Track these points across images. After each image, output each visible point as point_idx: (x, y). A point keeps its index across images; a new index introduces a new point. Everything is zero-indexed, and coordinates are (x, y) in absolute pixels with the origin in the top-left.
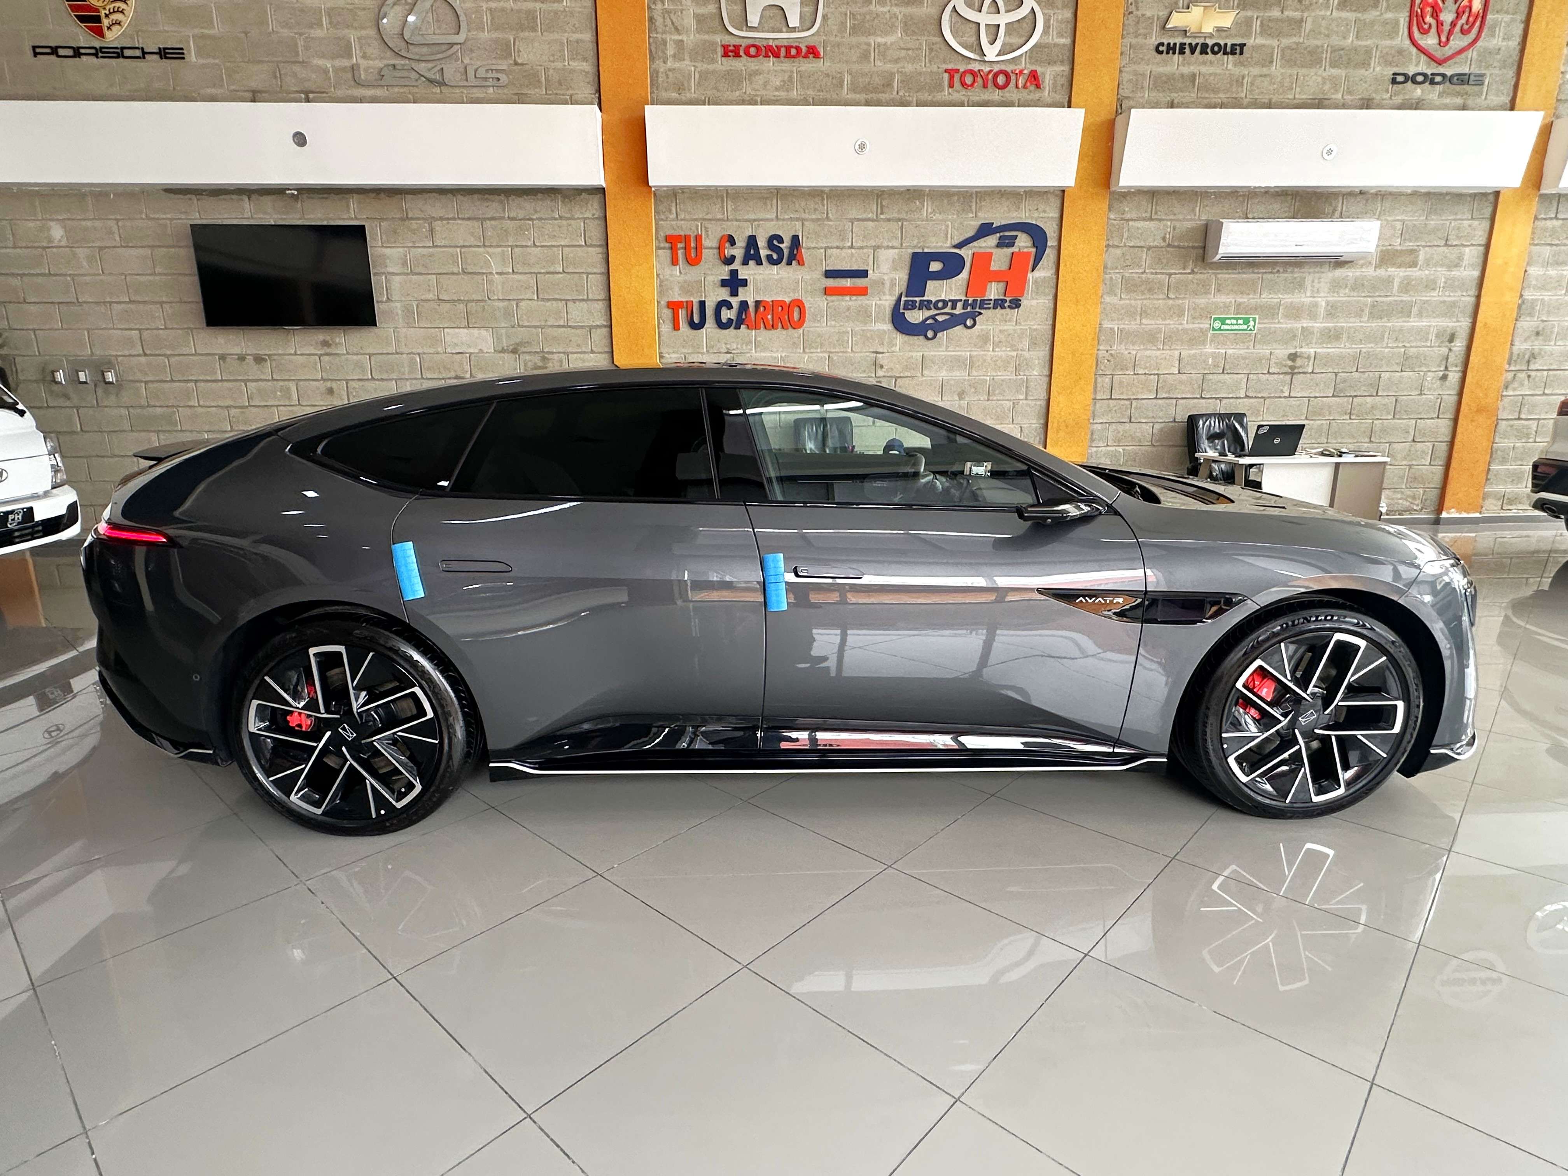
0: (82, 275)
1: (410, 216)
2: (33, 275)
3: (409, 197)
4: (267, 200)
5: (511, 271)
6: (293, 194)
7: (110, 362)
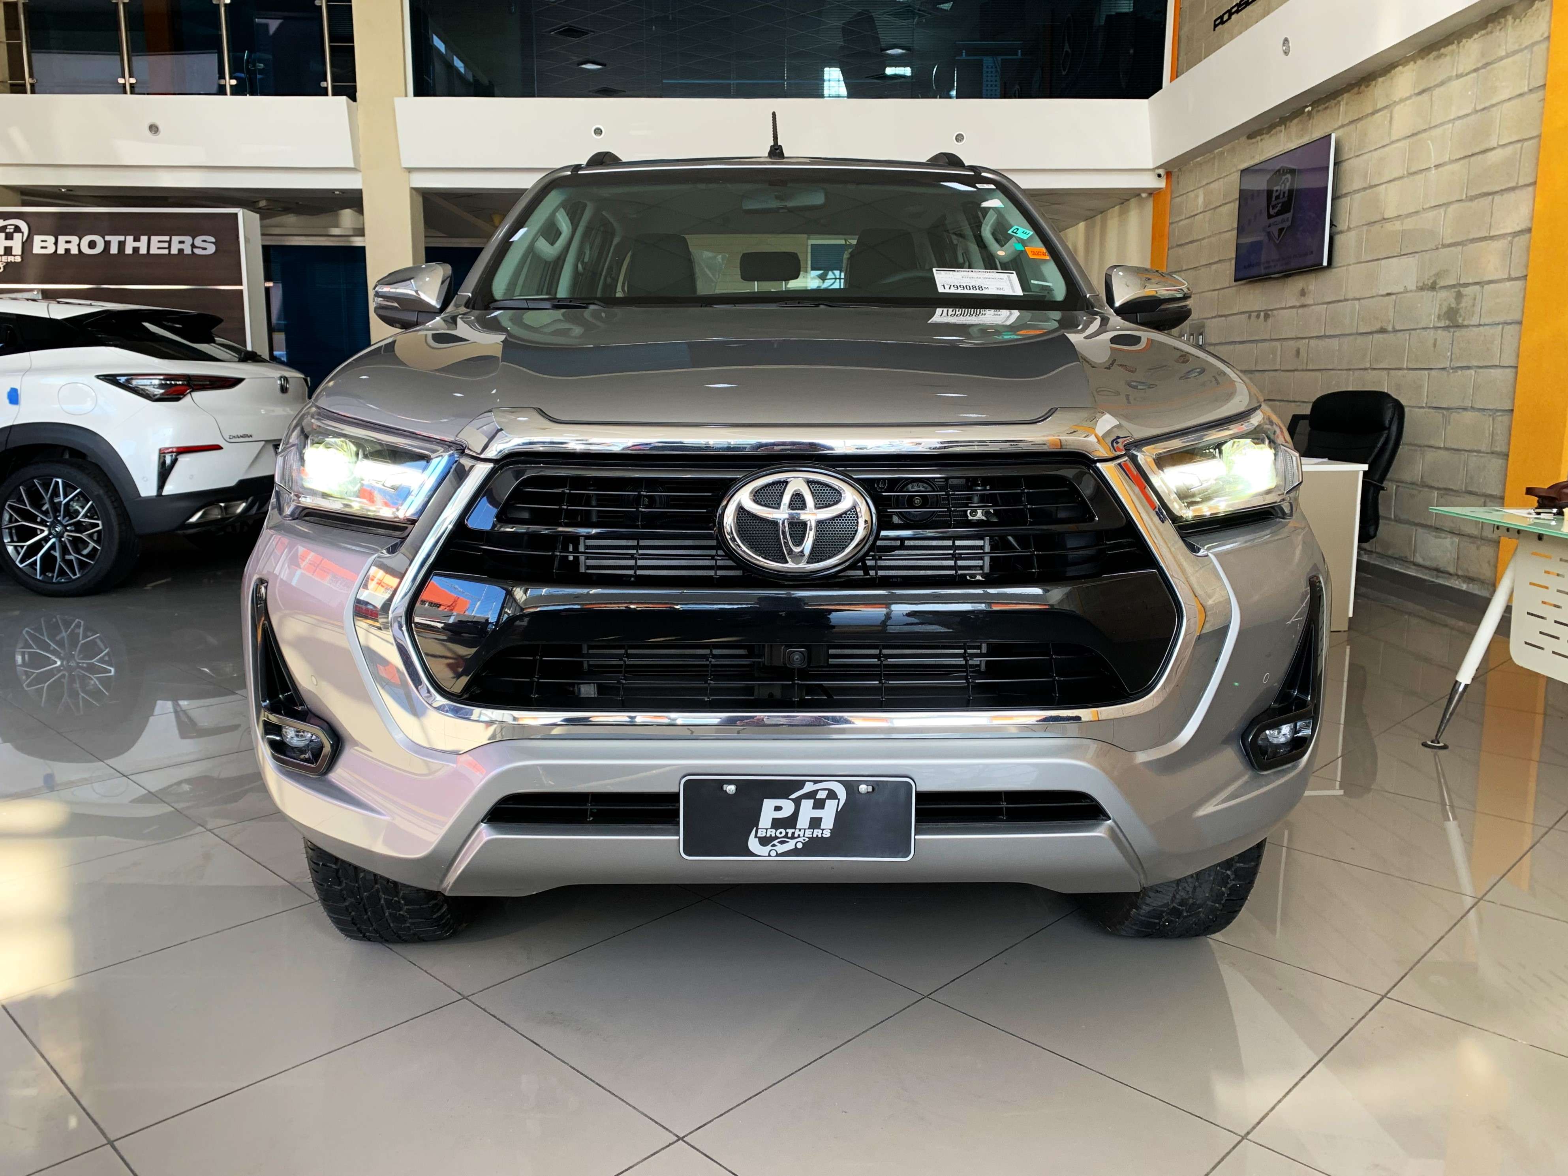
0: (1204, 239)
1: (1378, 107)
2: (1187, 243)
3: (1380, 80)
4: (1294, 125)
5: (1447, 160)
6: (1308, 111)
7: (1203, 326)
